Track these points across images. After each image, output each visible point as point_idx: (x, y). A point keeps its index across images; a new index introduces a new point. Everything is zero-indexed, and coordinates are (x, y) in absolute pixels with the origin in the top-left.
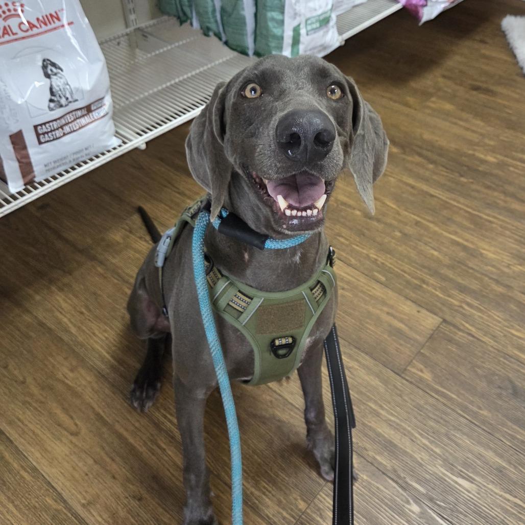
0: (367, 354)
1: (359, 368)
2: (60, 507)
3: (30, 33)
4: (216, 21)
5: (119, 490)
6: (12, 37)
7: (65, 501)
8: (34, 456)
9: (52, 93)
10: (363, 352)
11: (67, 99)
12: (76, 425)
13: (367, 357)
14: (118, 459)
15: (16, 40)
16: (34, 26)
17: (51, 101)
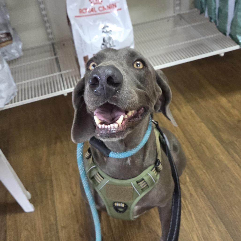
0: (224, 224)
1: (215, 230)
2: (54, 222)
3: (103, 12)
4: (215, 14)
5: (77, 228)
6: (94, 13)
7: (56, 221)
8: (57, 196)
9: (104, 41)
10: (223, 222)
11: (110, 45)
12: (76, 191)
13: (223, 226)
14: (83, 214)
15: (96, 14)
16: (105, 9)
17: (103, 44)
